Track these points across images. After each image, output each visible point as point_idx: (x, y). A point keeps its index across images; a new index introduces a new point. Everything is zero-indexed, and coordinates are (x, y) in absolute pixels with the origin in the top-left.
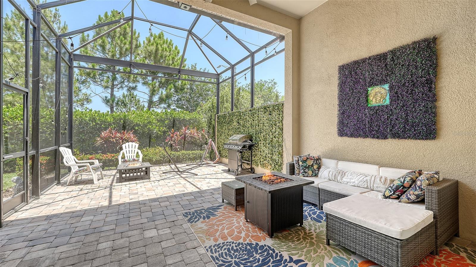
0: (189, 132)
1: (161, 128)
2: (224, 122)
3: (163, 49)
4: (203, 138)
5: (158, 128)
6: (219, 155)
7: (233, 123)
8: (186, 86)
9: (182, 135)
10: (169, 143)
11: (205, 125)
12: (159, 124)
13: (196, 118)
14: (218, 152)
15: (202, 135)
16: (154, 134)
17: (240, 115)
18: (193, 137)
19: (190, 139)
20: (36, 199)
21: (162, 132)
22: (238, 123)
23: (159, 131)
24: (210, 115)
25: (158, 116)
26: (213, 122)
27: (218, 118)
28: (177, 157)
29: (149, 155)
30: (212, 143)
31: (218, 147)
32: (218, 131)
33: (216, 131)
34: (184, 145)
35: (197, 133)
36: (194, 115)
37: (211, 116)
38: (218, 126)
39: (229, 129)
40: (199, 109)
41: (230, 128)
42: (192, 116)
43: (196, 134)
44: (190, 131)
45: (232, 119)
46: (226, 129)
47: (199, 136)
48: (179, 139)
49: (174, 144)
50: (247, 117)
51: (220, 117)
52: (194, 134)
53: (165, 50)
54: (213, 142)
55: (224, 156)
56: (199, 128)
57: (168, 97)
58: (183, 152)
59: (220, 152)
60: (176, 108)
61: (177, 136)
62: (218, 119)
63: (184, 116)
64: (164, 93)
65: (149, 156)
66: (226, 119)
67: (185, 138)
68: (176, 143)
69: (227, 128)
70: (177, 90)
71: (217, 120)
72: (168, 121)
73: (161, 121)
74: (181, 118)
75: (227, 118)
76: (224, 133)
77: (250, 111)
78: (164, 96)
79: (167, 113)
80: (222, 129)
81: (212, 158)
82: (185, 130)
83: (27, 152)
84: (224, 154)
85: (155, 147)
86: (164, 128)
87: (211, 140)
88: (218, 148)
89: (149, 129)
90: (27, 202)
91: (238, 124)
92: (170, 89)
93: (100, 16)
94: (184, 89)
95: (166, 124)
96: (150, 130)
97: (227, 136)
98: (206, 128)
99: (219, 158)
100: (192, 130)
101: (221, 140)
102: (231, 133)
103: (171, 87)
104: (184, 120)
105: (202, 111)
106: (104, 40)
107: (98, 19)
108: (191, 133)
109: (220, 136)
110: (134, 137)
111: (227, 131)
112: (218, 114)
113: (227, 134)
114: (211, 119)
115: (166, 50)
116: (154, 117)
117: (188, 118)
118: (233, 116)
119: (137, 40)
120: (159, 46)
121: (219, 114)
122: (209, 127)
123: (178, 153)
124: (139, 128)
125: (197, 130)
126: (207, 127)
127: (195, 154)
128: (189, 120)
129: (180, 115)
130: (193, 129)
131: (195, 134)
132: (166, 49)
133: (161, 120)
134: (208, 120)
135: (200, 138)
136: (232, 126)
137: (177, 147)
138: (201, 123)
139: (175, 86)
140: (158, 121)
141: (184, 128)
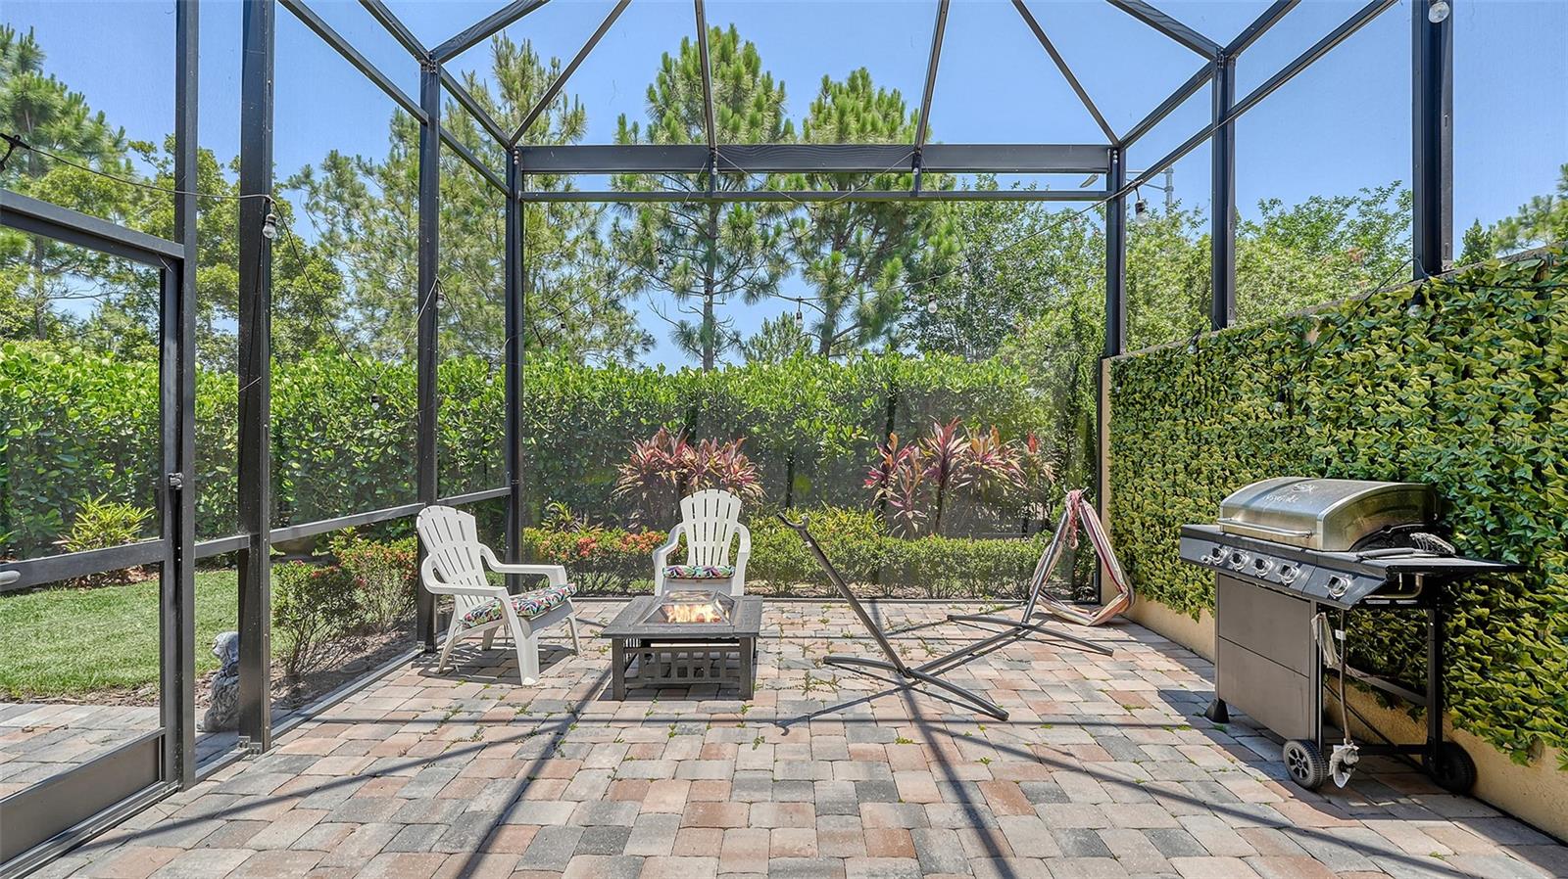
0: (964, 447)
1: (847, 430)
2: (1158, 395)
3: (864, 125)
4: (1027, 478)
5: (833, 428)
6: (1128, 578)
7: (1236, 398)
8: (954, 261)
9: (933, 459)
10: (879, 494)
11: (1043, 417)
12: (841, 414)
13: (995, 382)
14: (1119, 560)
15: (1026, 462)
16: (819, 455)
17: (1300, 346)
18: (983, 471)
19: (966, 480)
20: (253, 752)
21: (851, 449)
22: (1282, 398)
23: (842, 443)
24: (1067, 366)
25: (836, 379)
26: (1088, 403)
27: (1119, 376)
28: (908, 563)
29: (789, 547)
30: (1084, 512)
31: (1115, 532)
32: (1118, 448)
33: (1106, 444)
34: (940, 509)
35: (1000, 452)
36: (986, 370)
37: (1076, 370)
38: (1120, 418)
39: (1199, 440)
40: (1010, 348)
41: (1211, 428)
42: (977, 375)
43: (995, 458)
44: (968, 445)
45: (1226, 379)
46: (1173, 438)
47: (1009, 465)
48: (917, 479)
49: (896, 500)
50: (1382, 350)
51: (1131, 373)
52: (985, 457)
53: (869, 128)
54: (1088, 506)
55: (1161, 588)
56: (1011, 429)
57: (886, 310)
58: (936, 541)
59: (1129, 563)
60: (916, 352)
61: (910, 463)
62: (1121, 384)
63: (942, 379)
64: (870, 296)
65: (789, 553)
66: (1179, 380)
67: (944, 472)
68: (904, 496)
69: (1179, 431)
70: (917, 278)
71: (1113, 390)
72: (875, 400)
73: (848, 399)
74: (929, 385)
75: (1185, 371)
76: (1158, 458)
77: (1419, 299)
78: (871, 310)
79: (870, 367)
80: (1146, 436)
81: (1085, 589)
82: (947, 440)
83: (177, 540)
84: (1159, 581)
85: (824, 508)
86: (859, 432)
87: (1077, 493)
88: (1119, 539)
89: (799, 431)
90: (179, 775)
91: (1279, 406)
92: (892, 278)
93: (665, 56)
94: (946, 271)
95: (864, 414)
96: (805, 440)
97: (1181, 477)
98: (1047, 430)
99: (1129, 598)
100: (978, 441)
101: (1138, 499)
102: (1212, 459)
103: (895, 267)
104: (942, 392)
105: (1023, 352)
106: (675, 130)
107: (662, 67)
108: (971, 454)
109: (1130, 474)
110: (742, 464)
111: (1183, 450)
112: (1118, 353)
113: (1181, 466)
114: (1073, 387)
115: (874, 128)
116: (819, 383)
117: (957, 383)
118: (1233, 358)
119: (777, 115)
120: (851, 119)
121: (1125, 353)
122: (1066, 426)
123: (914, 546)
124: (765, 430)
125: (1001, 438)
126: (1052, 423)
127: (989, 558)
128: (966, 392)
129: (926, 373)
130: (981, 433)
131: (993, 457)
132: (874, 125)
133: (848, 394)
134: (1057, 392)
135: (1013, 474)
136: (1227, 417)
137: (910, 515)
138: (1019, 407)
139: (909, 266)
140: (837, 400)
141: (939, 430)
